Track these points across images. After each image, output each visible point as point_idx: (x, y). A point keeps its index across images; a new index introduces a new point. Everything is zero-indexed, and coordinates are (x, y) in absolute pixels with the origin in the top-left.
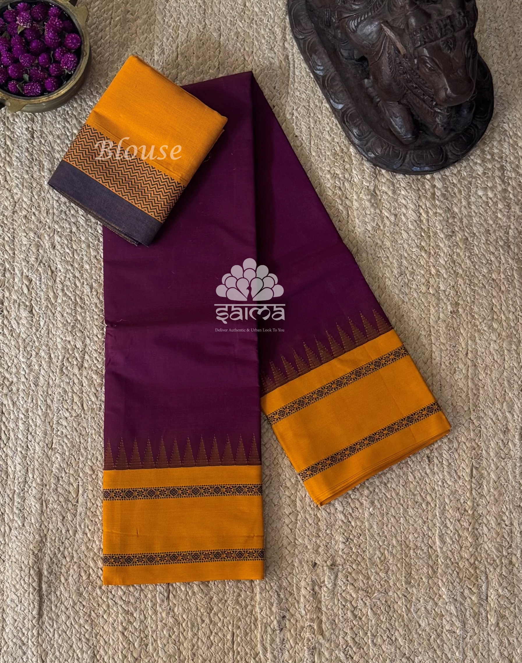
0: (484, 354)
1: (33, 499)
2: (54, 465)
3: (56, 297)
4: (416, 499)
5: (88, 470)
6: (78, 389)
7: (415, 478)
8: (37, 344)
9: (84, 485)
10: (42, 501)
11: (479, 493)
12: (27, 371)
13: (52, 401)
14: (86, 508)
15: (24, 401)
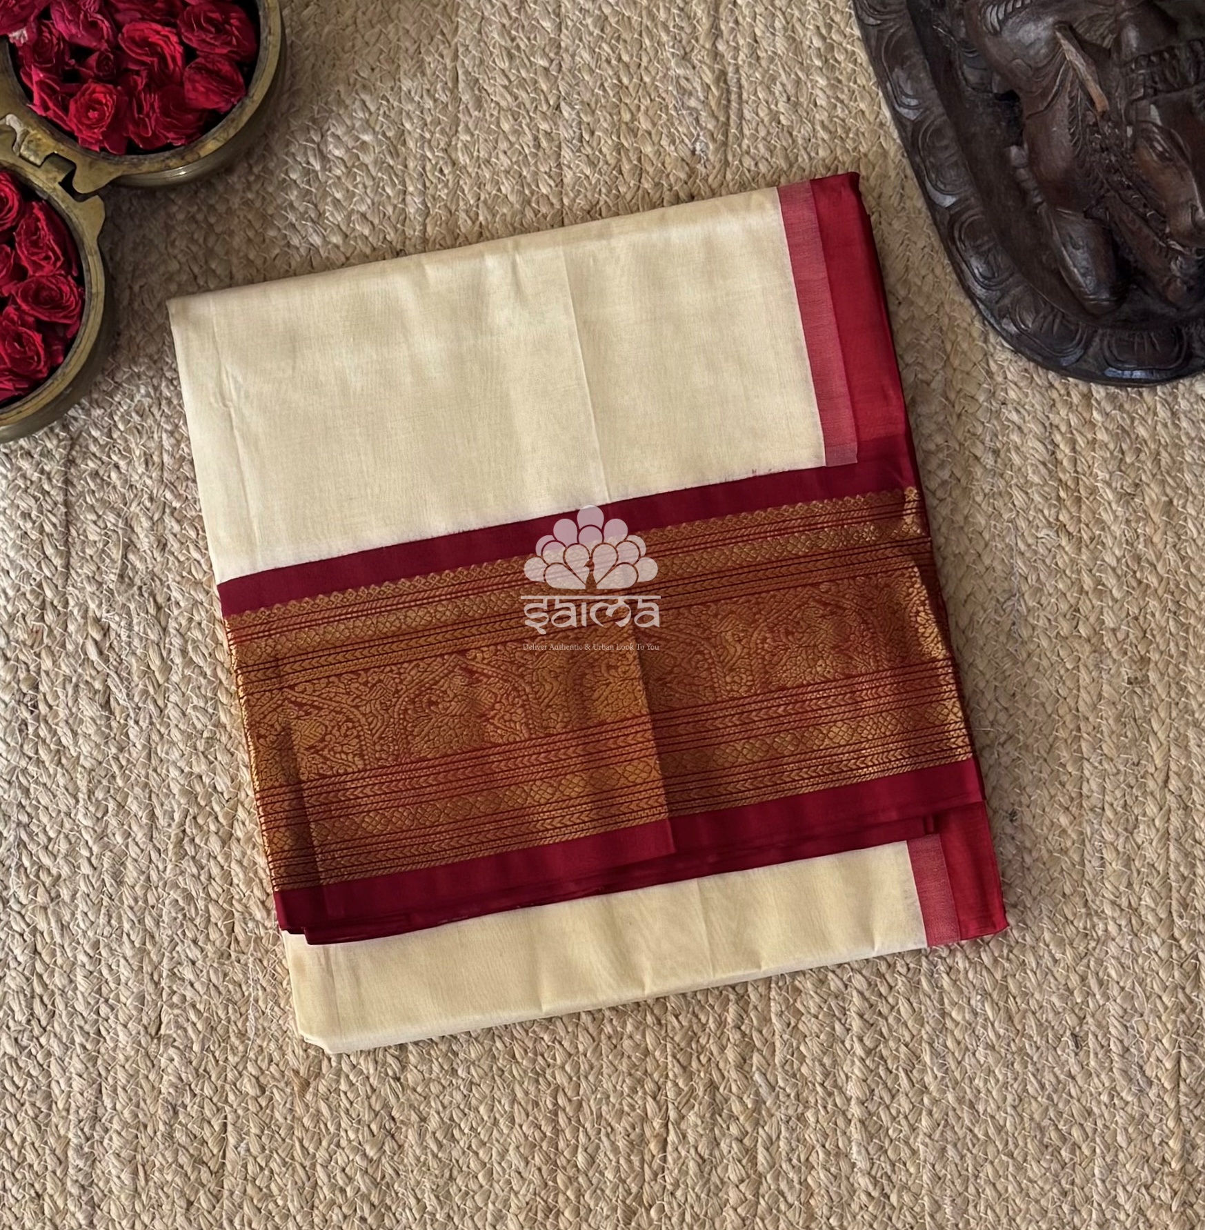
1: (113, 1159)
2: (165, 1077)
3: (167, 668)
4: (1046, 1140)
5: (248, 1087)
6: (220, 890)
7: (1043, 1087)
8: (120, 782)
9: (238, 1124)
10: (136, 1166)
11: (1197, 1118)
12: (95, 849)
13: (157, 924)
14: (246, 1179)
15: (88, 923)
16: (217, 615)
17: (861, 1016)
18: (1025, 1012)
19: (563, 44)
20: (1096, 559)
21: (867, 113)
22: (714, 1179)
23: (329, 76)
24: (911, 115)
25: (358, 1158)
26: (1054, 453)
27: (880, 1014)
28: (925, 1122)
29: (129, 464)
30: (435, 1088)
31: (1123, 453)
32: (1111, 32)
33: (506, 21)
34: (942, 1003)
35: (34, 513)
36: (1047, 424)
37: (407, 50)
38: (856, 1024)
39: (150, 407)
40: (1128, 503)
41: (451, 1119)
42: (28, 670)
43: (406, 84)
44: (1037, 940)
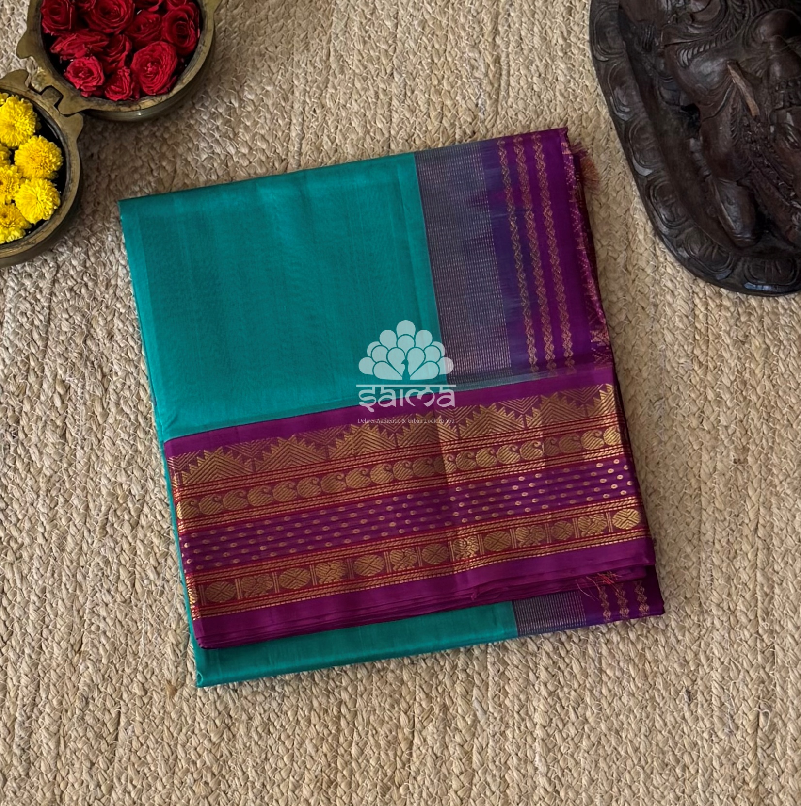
0: (785, 531)
1: (44, 733)
2: (82, 679)
3: (106, 415)
4: (666, 760)
5: (136, 689)
6: (128, 559)
7: (666, 725)
8: (67, 485)
9: (129, 714)
10: (59, 736)
12: (48, 528)
13: (85, 577)
14: (131, 751)
15: (39, 575)
16: (142, 381)
17: (547, 669)
18: (656, 672)
20: (717, 380)
22: (444, 770)
25: (205, 742)
26: (693, 310)
27: (559, 668)
28: (585, 744)
29: (95, 284)
30: (260, 698)
31: (739, 314)
34: (601, 664)
35: (29, 313)
36: (691, 291)
38: (543, 675)
40: (741, 347)
41: (269, 719)
42: (14, 411)
44: (667, 626)
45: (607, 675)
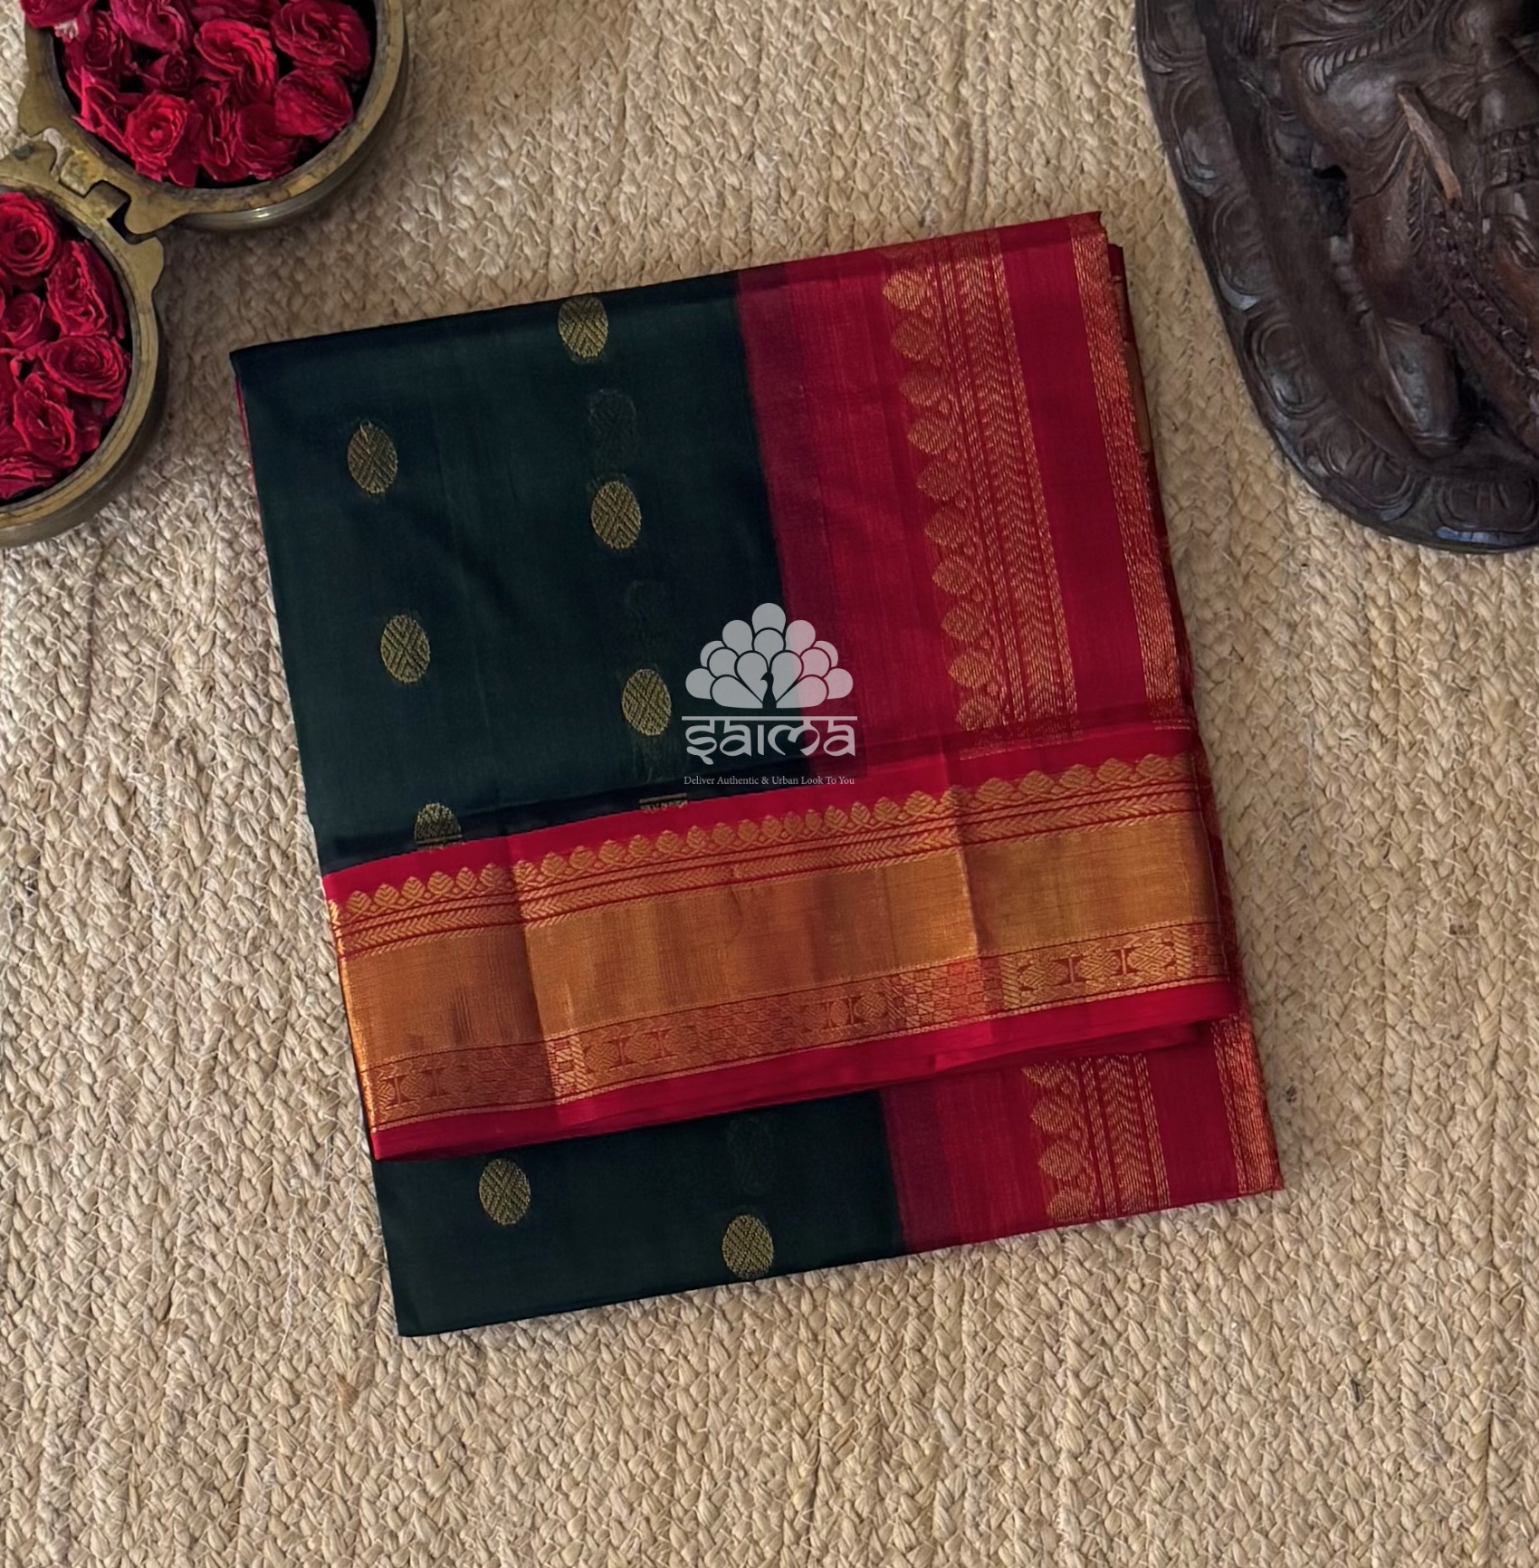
1: (98, 1478)
2: (172, 1375)
3: (207, 847)
4: (1311, 1518)
5: (278, 1393)
6: (257, 1137)
7: (1310, 1448)
8: (137, 990)
9: (263, 1441)
10: (128, 1488)
11: (1509, 1501)
12: (100, 1075)
13: (174, 1175)
14: (268, 1512)
15: (84, 1170)
16: (275, 781)
17: (1078, 1344)
18: (1294, 1348)
19: (762, 77)
20: (1416, 770)
21: (1148, 185)
22: (875, 1544)
23: (460, 101)
24: (1207, 190)
25: (415, 1495)
26: (1366, 632)
27: (1103, 1342)
28: (1155, 1484)
29: (174, 582)
30: (519, 1409)
31: (1456, 636)
32: (1468, 98)
33: (690, 44)
34: (1186, 1331)
35: (49, 639)
36: (1360, 594)
37: (562, 74)
38: (1072, 1355)
39: (205, 510)
40: (1461, 701)
41: (538, 1450)
42: (28, 840)
43: (558, 117)
44: (1315, 1257)
45: (1200, 1353)
